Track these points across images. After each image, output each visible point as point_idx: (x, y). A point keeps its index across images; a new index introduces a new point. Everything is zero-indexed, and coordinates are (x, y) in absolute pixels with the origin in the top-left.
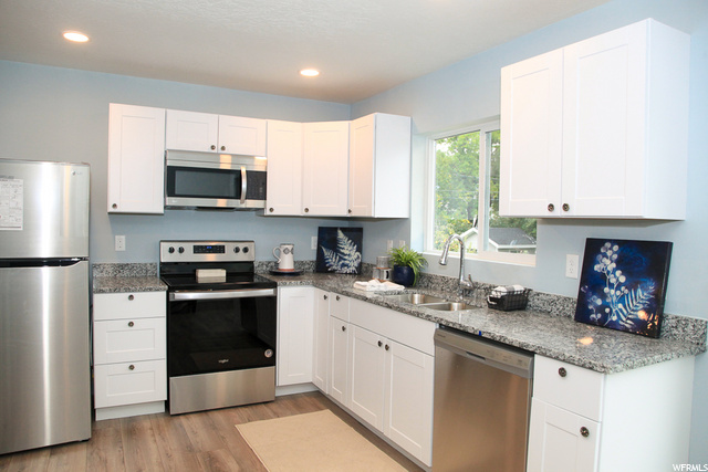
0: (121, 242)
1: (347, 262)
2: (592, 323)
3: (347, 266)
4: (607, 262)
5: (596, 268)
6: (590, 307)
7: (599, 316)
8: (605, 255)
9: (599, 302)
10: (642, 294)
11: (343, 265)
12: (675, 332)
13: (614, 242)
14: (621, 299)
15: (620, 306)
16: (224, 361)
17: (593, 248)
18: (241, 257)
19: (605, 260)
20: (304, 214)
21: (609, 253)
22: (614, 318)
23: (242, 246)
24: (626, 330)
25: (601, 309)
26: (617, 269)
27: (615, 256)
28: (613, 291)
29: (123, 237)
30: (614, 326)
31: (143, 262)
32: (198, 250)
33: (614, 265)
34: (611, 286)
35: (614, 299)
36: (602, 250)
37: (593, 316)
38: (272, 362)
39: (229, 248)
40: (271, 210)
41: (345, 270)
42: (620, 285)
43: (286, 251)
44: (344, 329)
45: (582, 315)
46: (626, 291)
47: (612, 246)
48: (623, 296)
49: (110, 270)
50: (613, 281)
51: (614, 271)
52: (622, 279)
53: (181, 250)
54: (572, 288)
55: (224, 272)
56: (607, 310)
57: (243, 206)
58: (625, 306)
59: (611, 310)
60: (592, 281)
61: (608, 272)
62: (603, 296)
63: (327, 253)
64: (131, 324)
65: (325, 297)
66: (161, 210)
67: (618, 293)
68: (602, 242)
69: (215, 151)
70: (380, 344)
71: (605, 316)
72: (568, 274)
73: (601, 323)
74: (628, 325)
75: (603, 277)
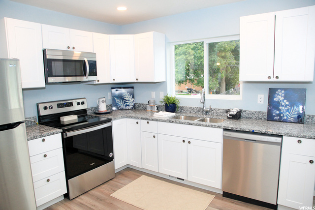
1: (128, 104)
2: (276, 121)
3: (128, 105)
4: (280, 97)
5: (275, 99)
6: (274, 115)
7: (278, 117)
8: (278, 95)
9: (278, 112)
10: (297, 108)
11: (127, 105)
12: (308, 120)
13: (282, 89)
14: (288, 111)
15: (287, 113)
16: (93, 164)
17: (272, 92)
18: (81, 107)
19: (278, 96)
20: (112, 82)
21: (280, 94)
22: (285, 118)
23: (80, 101)
24: (291, 122)
25: (279, 115)
26: (284, 99)
27: (283, 95)
28: (283, 108)
30: (285, 121)
32: (59, 106)
33: (283, 98)
34: (282, 106)
35: (284, 111)
36: (277, 93)
37: (276, 118)
38: (112, 159)
39: (75, 103)
40: (98, 81)
41: (128, 107)
42: (286, 106)
43: (103, 101)
44: (154, 137)
45: (270, 118)
46: (289, 108)
47: (281, 91)
48: (288, 109)
50: (283, 104)
51: (283, 100)
52: (287, 103)
53: (50, 108)
54: (265, 109)
55: (77, 116)
56: (282, 115)
57: (87, 80)
58: (289, 113)
59: (283, 115)
60: (272, 104)
61: (281, 101)
62: (279, 110)
63: (117, 100)
64: (45, 156)
65: (137, 123)
66: (44, 86)
67: (286, 108)
68: (277, 89)
70: (184, 141)
71: (281, 117)
72: (259, 102)
73: (280, 121)
74: (292, 120)
75: (278, 103)
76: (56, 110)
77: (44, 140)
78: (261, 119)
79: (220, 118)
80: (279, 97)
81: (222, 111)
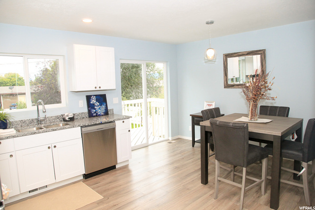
2: (94, 116)
5: (91, 103)
6: (92, 113)
7: (95, 114)
8: (92, 99)
9: (94, 111)
10: (104, 106)
13: (94, 95)
14: (99, 109)
17: (89, 98)
24: (103, 115)
25: (95, 112)
26: (96, 102)
27: (95, 99)
30: (100, 115)
34: (96, 106)
45: (91, 115)
46: (100, 106)
47: (94, 97)
52: (98, 104)
54: (86, 110)
58: (101, 110)
59: (98, 112)
60: (90, 106)
62: (95, 109)
67: (98, 107)
68: (91, 96)
70: (49, 148)
71: (97, 114)
72: (80, 106)
73: (97, 116)
74: (103, 114)
75: (94, 104)
78: (84, 118)
79: (57, 123)
80: (93, 101)
81: (54, 118)
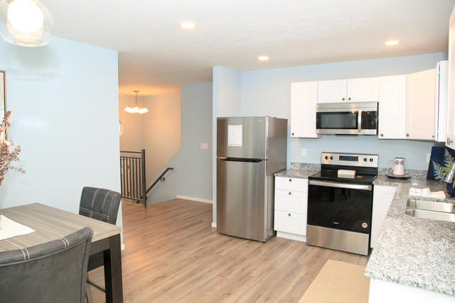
0: (304, 152)
16: (336, 223)
18: (368, 164)
20: (406, 138)
23: (368, 157)
29: (306, 150)
31: (314, 163)
32: (341, 158)
39: (361, 158)
40: (382, 135)
43: (397, 163)
49: (298, 166)
53: (331, 158)
57: (361, 133)
63: (436, 166)
64: (290, 193)
66: (316, 136)
69: (345, 101)
76: (336, 162)
77: (290, 180)
